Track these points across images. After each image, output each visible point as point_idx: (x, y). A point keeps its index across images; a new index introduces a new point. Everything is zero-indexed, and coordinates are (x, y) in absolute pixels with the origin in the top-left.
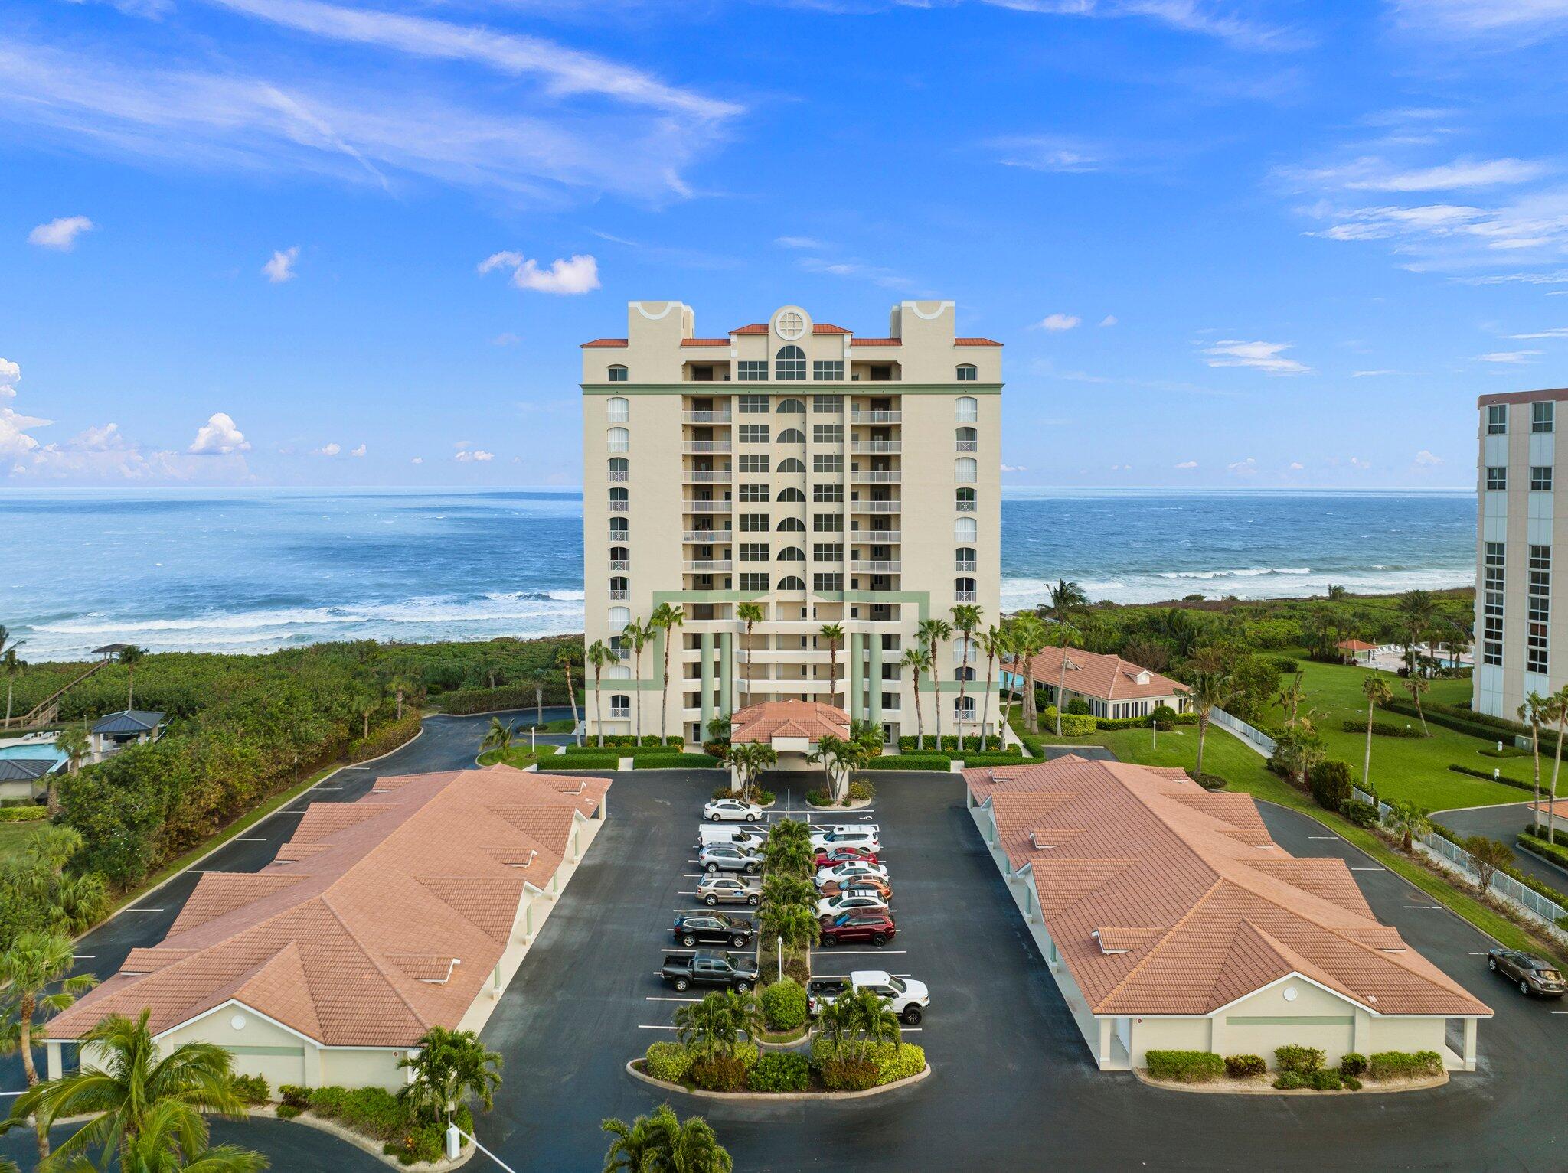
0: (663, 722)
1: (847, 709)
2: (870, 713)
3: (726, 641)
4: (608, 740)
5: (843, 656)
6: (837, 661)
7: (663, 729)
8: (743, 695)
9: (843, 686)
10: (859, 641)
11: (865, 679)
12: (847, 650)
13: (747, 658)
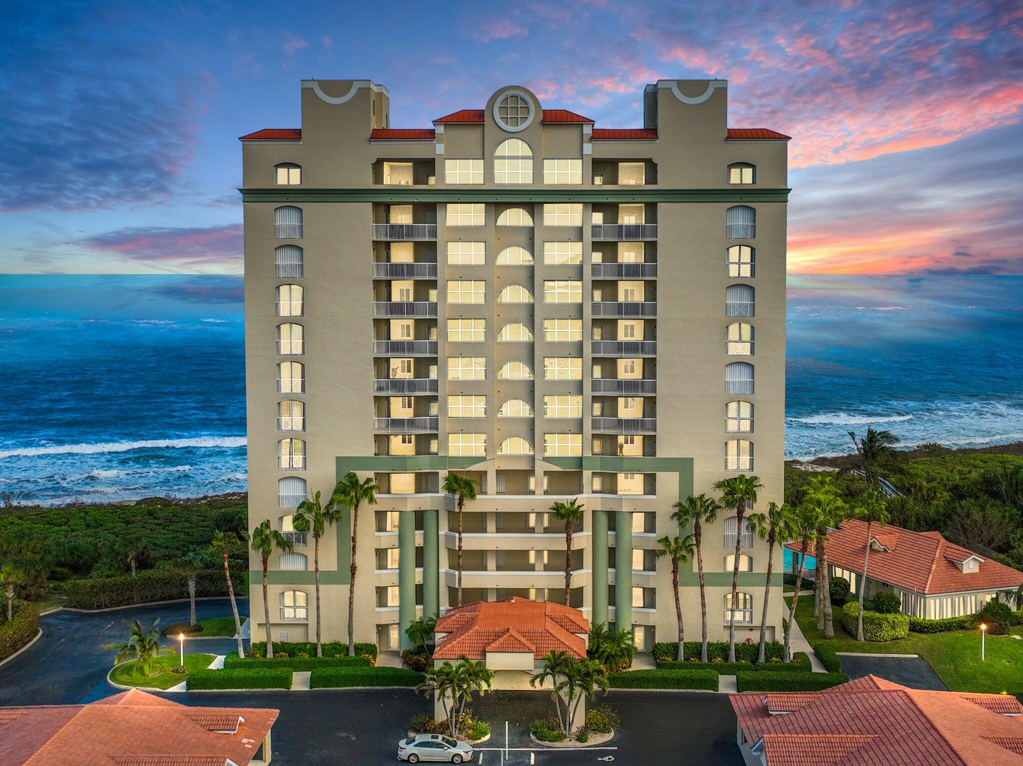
0: (350, 626)
1: (586, 610)
2: (617, 614)
3: (430, 521)
4: (279, 648)
5: (582, 540)
6: (575, 546)
7: (350, 634)
8: (452, 591)
9: (582, 578)
10: (603, 521)
11: (610, 570)
12: (587, 533)
13: (457, 544)
